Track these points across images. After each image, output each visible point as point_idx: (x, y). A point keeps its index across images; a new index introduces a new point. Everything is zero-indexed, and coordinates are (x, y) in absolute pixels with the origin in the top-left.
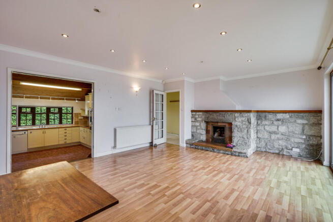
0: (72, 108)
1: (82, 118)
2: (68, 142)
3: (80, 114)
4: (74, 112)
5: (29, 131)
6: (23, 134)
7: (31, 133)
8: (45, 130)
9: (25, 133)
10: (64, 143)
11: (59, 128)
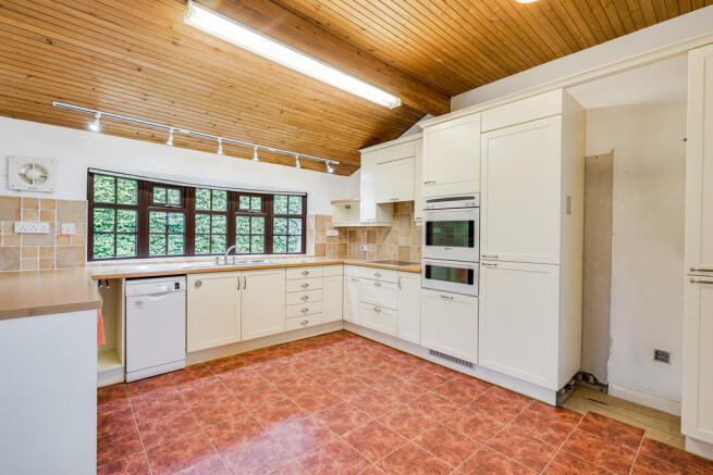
0: (304, 198)
1: (336, 233)
2: (313, 321)
3: (329, 219)
4: (310, 212)
5: (192, 279)
6: (169, 292)
7: (198, 284)
8: (245, 274)
9: (177, 285)
10: (302, 327)
11: (286, 267)
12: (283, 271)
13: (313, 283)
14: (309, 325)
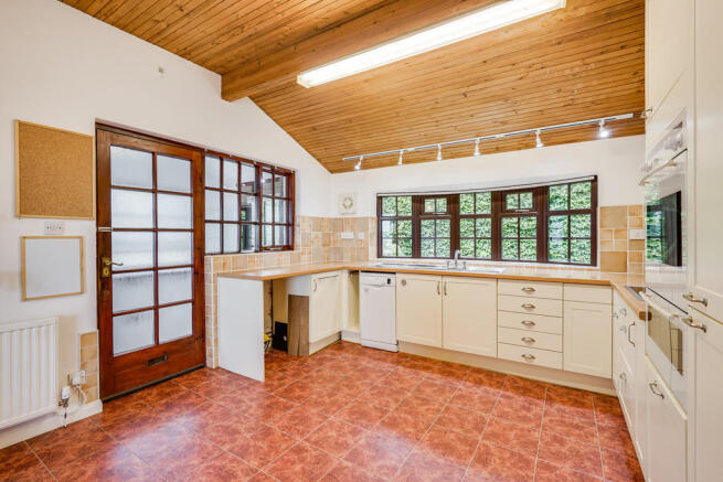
0: (594, 183)
5: (399, 279)
6: (383, 285)
8: (446, 279)
9: (389, 281)
10: (523, 360)
11: (497, 278)
12: (493, 283)
13: (541, 307)
14: (535, 362)
